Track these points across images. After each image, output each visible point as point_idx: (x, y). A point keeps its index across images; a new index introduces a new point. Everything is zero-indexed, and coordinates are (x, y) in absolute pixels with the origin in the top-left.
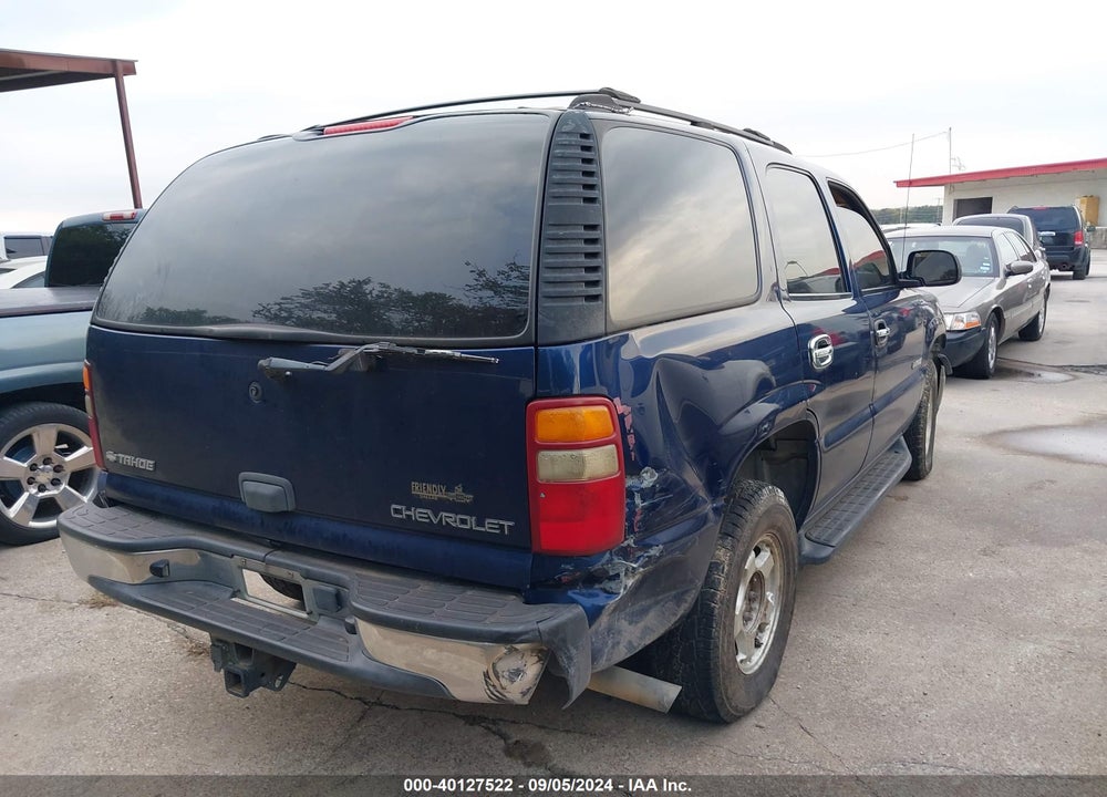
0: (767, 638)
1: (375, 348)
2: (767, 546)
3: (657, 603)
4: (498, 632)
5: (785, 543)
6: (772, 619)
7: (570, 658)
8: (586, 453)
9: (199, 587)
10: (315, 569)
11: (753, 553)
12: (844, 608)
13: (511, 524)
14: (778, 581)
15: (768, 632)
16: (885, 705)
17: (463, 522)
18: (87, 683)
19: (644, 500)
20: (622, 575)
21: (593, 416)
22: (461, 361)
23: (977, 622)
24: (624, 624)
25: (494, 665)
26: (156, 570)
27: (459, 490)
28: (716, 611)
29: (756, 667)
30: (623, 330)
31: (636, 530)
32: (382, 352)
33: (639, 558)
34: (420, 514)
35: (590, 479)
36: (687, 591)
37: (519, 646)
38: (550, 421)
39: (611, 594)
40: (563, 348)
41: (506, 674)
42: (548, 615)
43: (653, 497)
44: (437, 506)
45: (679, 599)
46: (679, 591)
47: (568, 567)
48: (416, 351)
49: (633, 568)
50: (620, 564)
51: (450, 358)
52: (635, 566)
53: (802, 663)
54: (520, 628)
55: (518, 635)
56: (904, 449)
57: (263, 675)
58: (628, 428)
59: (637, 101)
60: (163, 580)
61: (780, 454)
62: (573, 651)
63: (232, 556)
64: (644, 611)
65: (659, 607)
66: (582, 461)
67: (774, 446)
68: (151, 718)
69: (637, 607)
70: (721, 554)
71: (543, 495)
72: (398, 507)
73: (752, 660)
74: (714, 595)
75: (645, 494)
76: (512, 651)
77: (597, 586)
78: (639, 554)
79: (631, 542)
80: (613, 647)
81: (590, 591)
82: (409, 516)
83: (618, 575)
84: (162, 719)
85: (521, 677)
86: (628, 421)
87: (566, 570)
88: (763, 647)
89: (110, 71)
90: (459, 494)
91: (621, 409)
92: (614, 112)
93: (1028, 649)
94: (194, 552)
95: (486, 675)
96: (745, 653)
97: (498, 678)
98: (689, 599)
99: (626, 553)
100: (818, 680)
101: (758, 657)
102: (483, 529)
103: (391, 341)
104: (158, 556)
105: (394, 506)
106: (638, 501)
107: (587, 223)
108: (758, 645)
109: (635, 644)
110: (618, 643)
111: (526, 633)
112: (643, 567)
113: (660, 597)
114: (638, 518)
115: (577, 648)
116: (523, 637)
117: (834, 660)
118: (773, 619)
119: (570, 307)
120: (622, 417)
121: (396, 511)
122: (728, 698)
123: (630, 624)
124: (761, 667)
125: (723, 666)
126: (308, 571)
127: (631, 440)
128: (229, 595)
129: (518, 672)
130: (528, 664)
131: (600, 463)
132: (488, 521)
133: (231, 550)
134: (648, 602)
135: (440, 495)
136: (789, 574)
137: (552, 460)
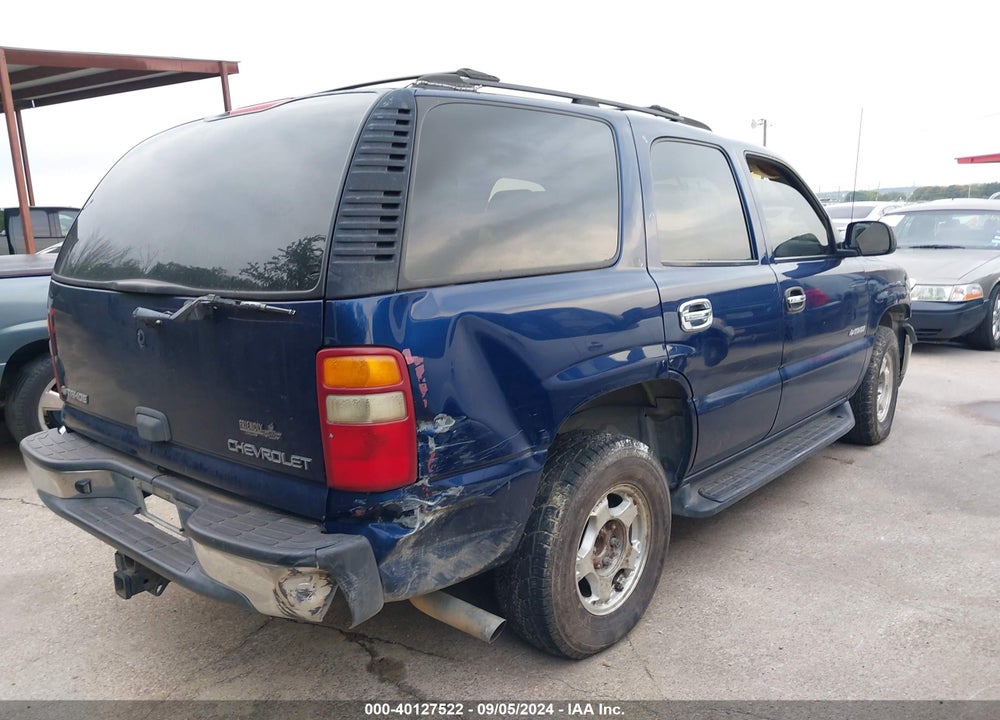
0: (630, 584)
1: (206, 299)
2: (630, 495)
3: (471, 540)
4: (280, 555)
5: (650, 495)
6: (637, 565)
7: (350, 584)
8: (369, 397)
9: (114, 503)
10: (183, 492)
11: (606, 502)
12: (741, 562)
13: (309, 460)
14: (645, 530)
15: (632, 578)
16: (736, 656)
17: (276, 457)
18: (62, 581)
19: (438, 444)
20: (417, 512)
21: (378, 365)
22: (265, 312)
23: (867, 584)
24: (432, 557)
25: (280, 585)
26: (79, 487)
27: (271, 428)
28: (548, 553)
29: (613, 610)
30: (421, 288)
31: (430, 471)
32: (213, 304)
33: (436, 497)
34: (248, 449)
35: (375, 422)
36: (504, 531)
37: (300, 569)
38: (336, 368)
39: (407, 529)
40: (355, 301)
41: (294, 594)
42: (328, 543)
43: (449, 442)
44: (259, 442)
45: (497, 538)
46: (497, 530)
47: (360, 501)
48: (233, 302)
49: (429, 506)
50: (413, 501)
51: (258, 309)
52: (430, 503)
53: (675, 610)
54: (299, 553)
55: (296, 558)
56: (847, 414)
57: (146, 581)
58: (419, 376)
59: (496, 80)
60: (83, 495)
61: (661, 411)
62: (354, 578)
63: (133, 478)
64: (456, 548)
65: (474, 543)
66: (367, 404)
67: (653, 404)
68: (98, 613)
69: (447, 542)
70: (558, 499)
71: (331, 436)
72: (233, 442)
73: (607, 602)
74: (547, 537)
75: (438, 438)
76: (295, 573)
77: (395, 521)
78: (436, 493)
79: (425, 481)
80: (419, 576)
81: (388, 525)
82: (240, 450)
83: (412, 512)
84: (106, 615)
85: (312, 597)
86: (420, 371)
87: (360, 505)
88: (624, 592)
89: (217, 71)
90: (271, 433)
91: (410, 359)
92: (455, 89)
93: (907, 614)
94: (107, 474)
95: (275, 592)
96: (598, 596)
97: (286, 596)
98: (510, 539)
99: (421, 493)
100: (682, 626)
101: (616, 600)
102: (289, 464)
103: (217, 294)
104: (82, 475)
105: (230, 441)
106: (432, 444)
107: (388, 189)
108: (618, 588)
109: (448, 576)
110: (426, 574)
111: (304, 557)
112: (440, 505)
113: (474, 535)
114: (432, 460)
115: (356, 574)
116: (301, 562)
117: (706, 610)
118: (637, 567)
119: (358, 265)
120: (411, 368)
121: (232, 445)
122: (566, 635)
123: (440, 557)
124: (618, 611)
125: (557, 604)
126: (177, 493)
127: (423, 388)
128: (133, 512)
129: (306, 593)
130: (318, 587)
131: (387, 408)
132: (293, 457)
133: (132, 473)
134: (459, 539)
135: (259, 433)
136: (657, 523)
137: (337, 403)
